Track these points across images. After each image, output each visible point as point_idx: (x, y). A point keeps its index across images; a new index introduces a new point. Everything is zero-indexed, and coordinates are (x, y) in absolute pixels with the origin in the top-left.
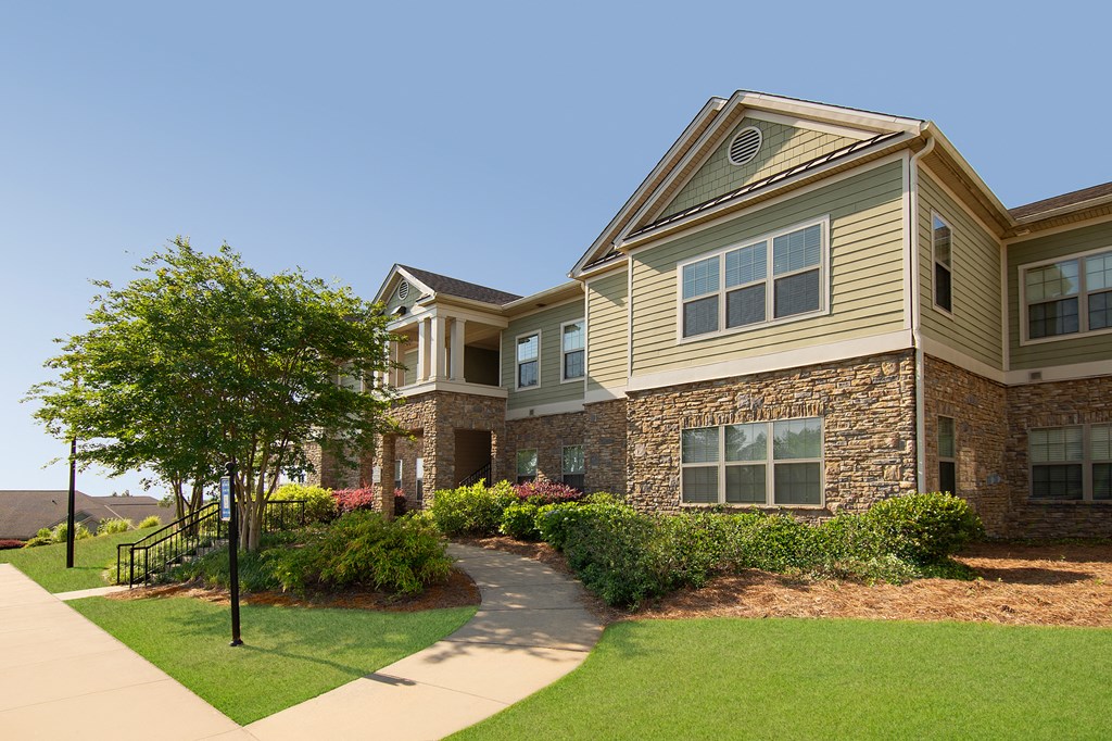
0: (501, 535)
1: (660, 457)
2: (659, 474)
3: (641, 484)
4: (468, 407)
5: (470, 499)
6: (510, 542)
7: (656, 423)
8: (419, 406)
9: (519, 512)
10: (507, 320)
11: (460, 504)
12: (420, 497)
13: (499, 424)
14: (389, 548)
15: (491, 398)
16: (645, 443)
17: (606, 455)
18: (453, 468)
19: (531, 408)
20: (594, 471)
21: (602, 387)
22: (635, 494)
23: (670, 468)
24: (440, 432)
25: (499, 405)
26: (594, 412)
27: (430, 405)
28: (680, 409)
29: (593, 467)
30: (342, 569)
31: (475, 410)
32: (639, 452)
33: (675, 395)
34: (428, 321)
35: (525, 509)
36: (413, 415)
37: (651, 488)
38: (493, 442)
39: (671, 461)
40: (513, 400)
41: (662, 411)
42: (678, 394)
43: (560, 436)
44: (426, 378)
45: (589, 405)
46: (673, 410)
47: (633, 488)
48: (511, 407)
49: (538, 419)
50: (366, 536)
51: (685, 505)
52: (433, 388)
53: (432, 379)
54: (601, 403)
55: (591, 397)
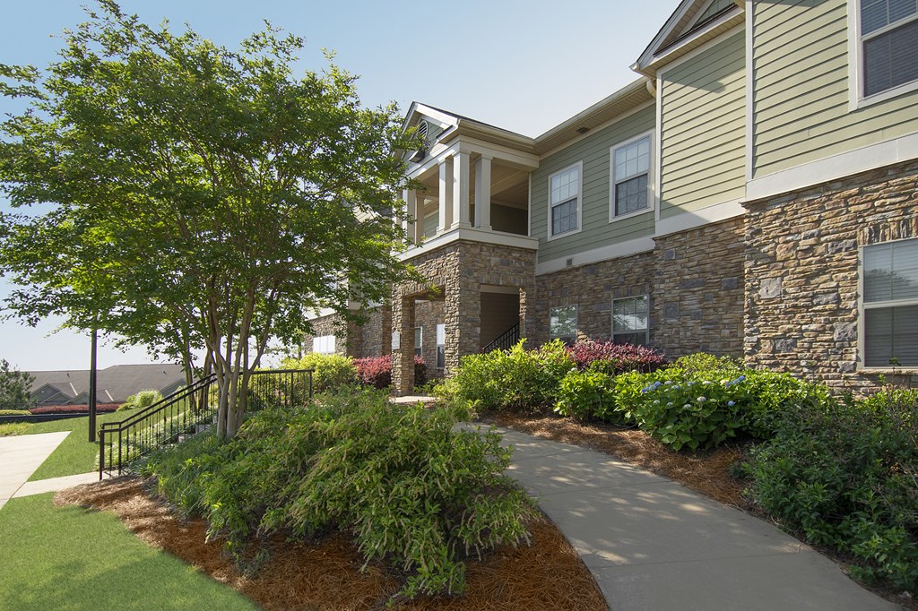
0: (557, 416)
1: (815, 296)
2: (812, 322)
3: (774, 339)
4: (495, 260)
5: (508, 366)
6: (572, 426)
7: (804, 244)
8: (440, 260)
9: (585, 385)
10: (538, 159)
11: (495, 372)
12: (441, 363)
13: (529, 280)
14: (392, 471)
15: (521, 250)
16: (782, 276)
17: (691, 303)
18: (478, 330)
19: (569, 257)
20: (671, 326)
21: (684, 211)
22: (761, 355)
23: (834, 313)
24: (464, 288)
25: (529, 257)
26: (671, 247)
27: (453, 257)
28: (860, 214)
29: (669, 321)
30: (297, 511)
31: (502, 263)
32: (768, 290)
33: (846, 193)
34: (450, 160)
35: (593, 378)
36: (433, 272)
37: (794, 344)
38: (522, 301)
39: (838, 300)
40: (546, 251)
41: (819, 222)
42: (855, 190)
43: (608, 287)
44: (447, 227)
45: (663, 239)
46: (844, 218)
47: (757, 346)
48: (543, 259)
49: (577, 269)
50: (346, 446)
51: (871, 370)
52: (456, 236)
53: (453, 227)
54: (683, 233)
55: (664, 227)
